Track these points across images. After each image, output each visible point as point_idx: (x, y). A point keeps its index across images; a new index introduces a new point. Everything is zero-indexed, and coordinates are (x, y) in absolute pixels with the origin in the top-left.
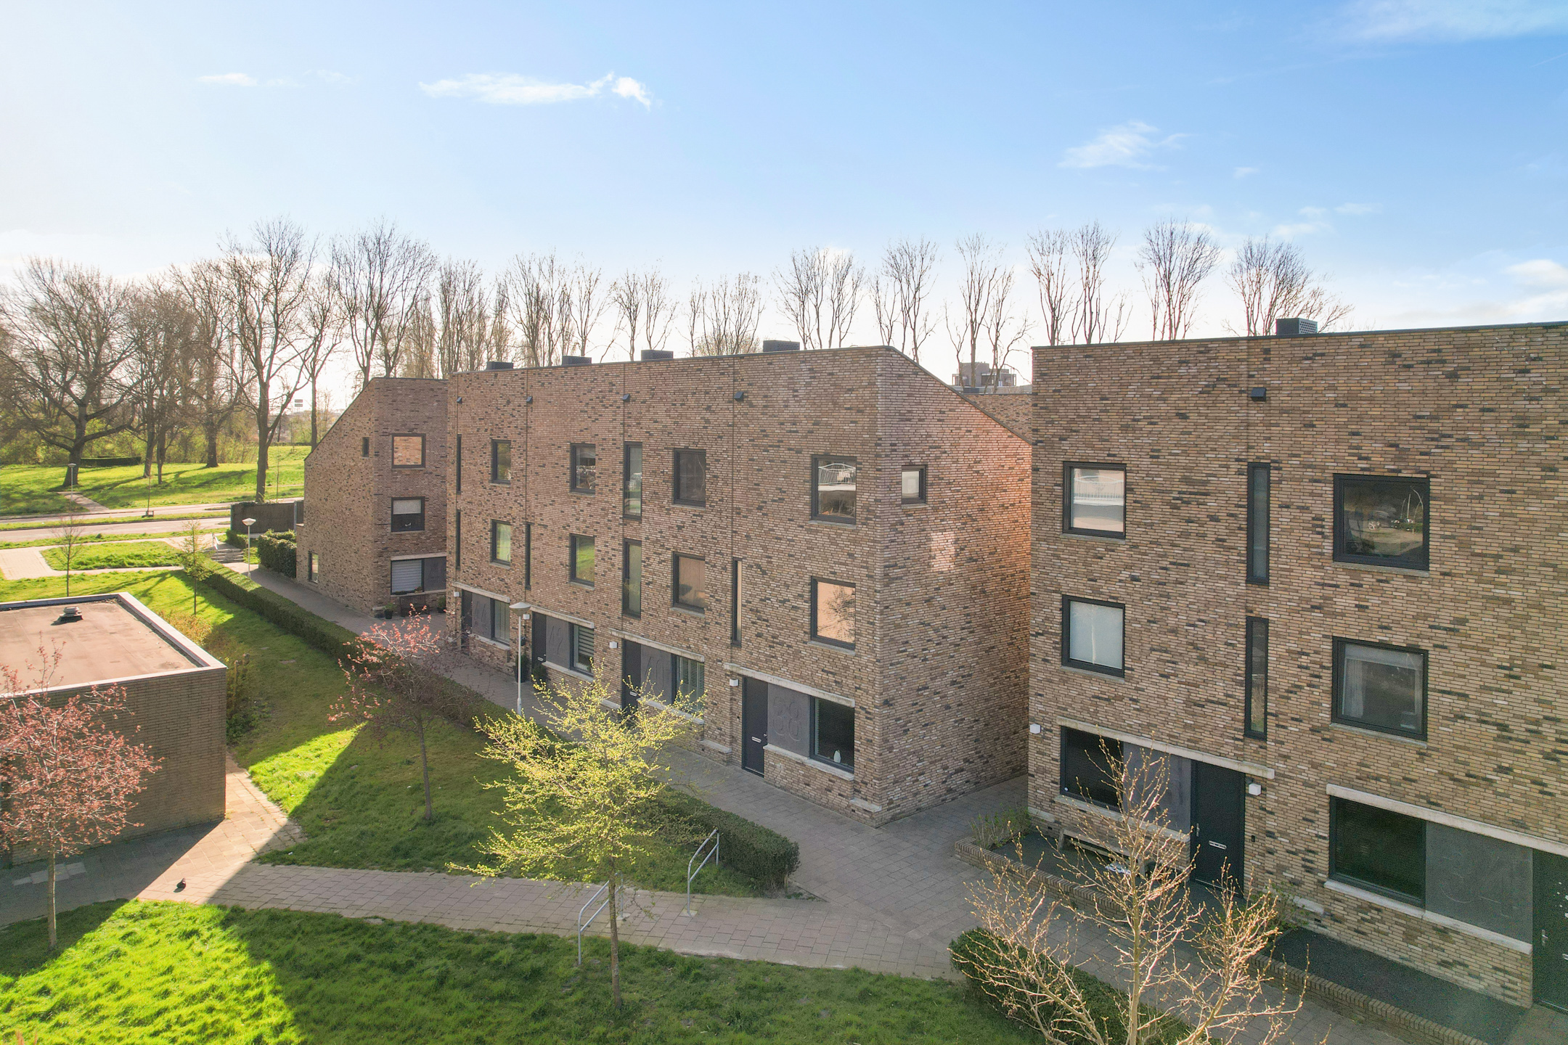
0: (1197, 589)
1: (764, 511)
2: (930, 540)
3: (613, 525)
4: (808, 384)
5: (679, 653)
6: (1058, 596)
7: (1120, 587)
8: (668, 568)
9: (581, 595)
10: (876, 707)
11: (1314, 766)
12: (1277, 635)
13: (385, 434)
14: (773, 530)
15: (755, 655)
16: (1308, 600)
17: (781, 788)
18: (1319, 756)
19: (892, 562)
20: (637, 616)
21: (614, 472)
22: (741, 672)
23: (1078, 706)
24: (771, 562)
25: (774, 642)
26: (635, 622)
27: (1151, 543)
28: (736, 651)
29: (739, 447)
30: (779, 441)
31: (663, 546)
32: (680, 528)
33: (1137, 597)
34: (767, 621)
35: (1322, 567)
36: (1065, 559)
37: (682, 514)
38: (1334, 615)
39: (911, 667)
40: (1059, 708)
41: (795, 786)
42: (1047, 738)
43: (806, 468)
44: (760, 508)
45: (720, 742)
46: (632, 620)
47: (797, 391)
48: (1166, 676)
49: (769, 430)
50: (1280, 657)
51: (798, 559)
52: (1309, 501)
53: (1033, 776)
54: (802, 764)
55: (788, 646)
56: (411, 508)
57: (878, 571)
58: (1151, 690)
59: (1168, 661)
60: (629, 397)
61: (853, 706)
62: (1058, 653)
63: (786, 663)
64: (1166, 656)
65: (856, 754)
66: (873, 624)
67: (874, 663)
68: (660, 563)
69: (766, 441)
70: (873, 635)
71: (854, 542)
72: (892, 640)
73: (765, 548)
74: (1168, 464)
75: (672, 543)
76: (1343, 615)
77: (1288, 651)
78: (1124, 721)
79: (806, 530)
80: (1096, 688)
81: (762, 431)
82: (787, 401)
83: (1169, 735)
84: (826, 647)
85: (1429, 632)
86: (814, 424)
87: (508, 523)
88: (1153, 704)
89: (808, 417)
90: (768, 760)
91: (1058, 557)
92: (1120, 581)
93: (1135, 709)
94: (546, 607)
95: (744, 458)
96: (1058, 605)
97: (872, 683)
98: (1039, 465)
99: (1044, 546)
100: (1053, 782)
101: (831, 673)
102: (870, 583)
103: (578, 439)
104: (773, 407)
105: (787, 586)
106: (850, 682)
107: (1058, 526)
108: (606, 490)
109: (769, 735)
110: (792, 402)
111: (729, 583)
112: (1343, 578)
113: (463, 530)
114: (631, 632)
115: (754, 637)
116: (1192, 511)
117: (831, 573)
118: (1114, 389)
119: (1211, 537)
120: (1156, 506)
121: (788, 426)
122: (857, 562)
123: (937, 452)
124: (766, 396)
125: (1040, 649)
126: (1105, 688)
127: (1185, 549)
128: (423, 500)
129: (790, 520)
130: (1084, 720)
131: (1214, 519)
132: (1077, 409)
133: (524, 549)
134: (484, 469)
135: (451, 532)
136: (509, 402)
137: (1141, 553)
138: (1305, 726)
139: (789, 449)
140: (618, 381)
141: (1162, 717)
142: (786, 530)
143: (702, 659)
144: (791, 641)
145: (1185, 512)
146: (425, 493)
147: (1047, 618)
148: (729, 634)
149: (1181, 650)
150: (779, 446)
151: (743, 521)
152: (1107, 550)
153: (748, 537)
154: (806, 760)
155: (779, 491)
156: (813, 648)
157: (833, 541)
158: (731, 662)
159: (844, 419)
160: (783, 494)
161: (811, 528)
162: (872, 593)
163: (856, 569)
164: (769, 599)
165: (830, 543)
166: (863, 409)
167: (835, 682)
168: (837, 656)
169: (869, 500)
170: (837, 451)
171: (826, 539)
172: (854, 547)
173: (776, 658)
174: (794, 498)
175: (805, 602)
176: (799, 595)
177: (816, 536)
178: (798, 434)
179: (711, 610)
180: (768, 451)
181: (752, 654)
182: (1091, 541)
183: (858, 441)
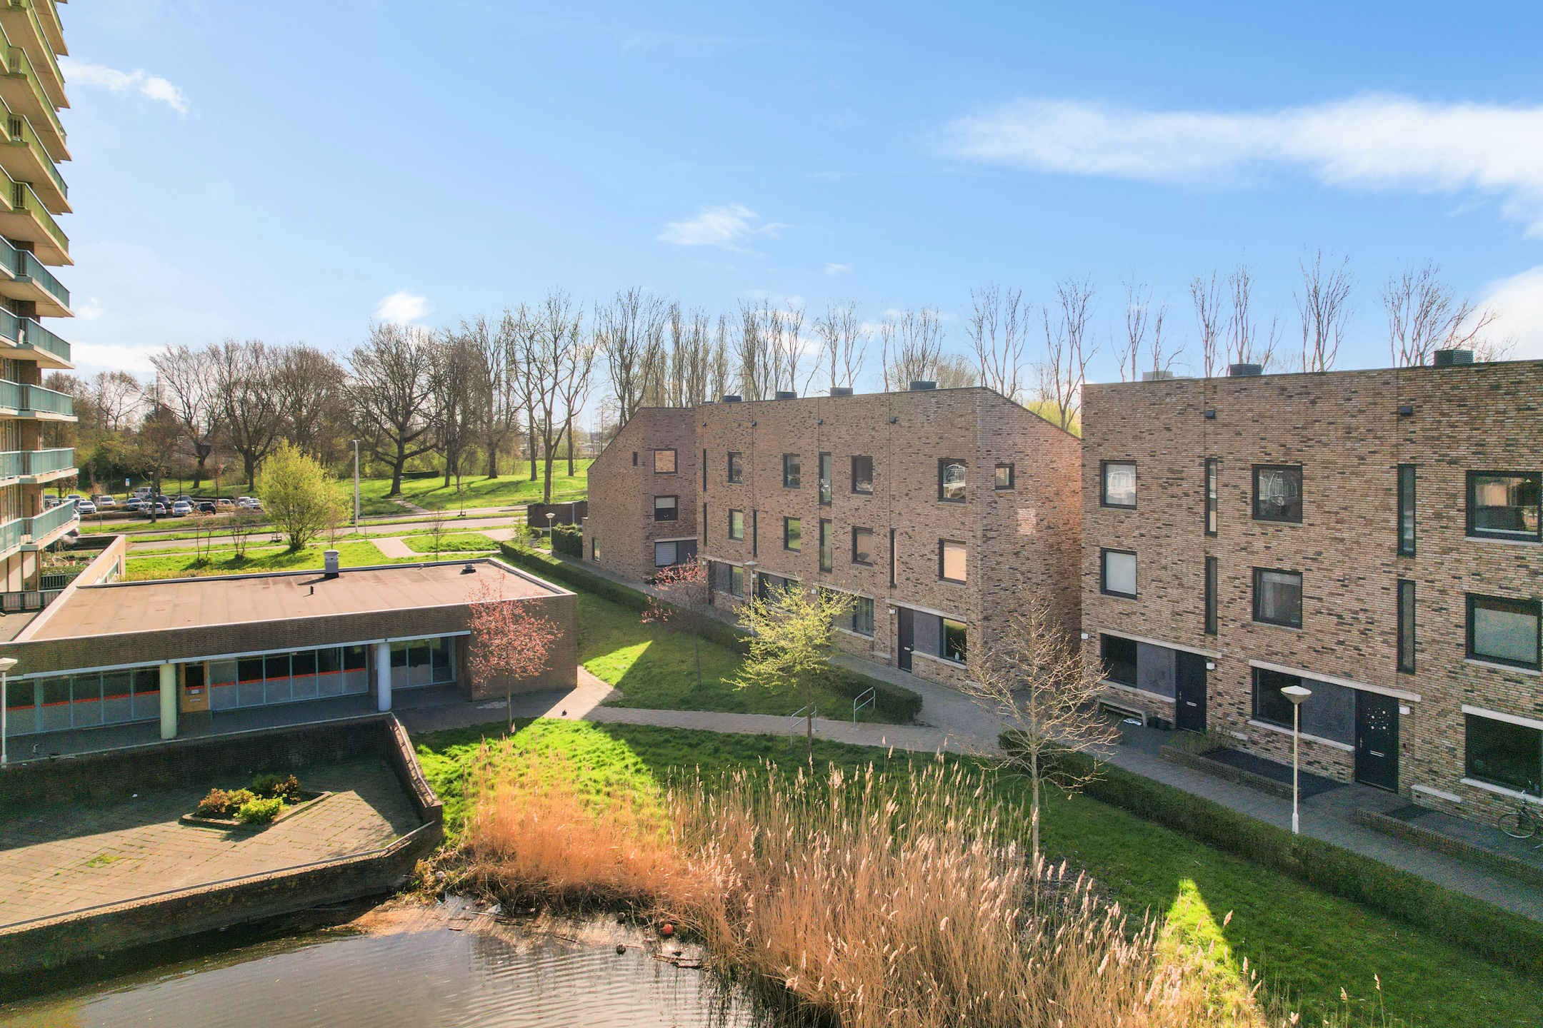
0: (1178, 541)
1: (910, 496)
2: (1017, 513)
3: (812, 510)
4: (936, 412)
5: (857, 594)
6: (1099, 550)
7: (1134, 541)
8: (849, 537)
9: (792, 559)
10: (979, 621)
11: (1243, 649)
12: (1222, 567)
13: (649, 449)
14: (916, 509)
15: (906, 592)
16: (1238, 544)
17: (921, 677)
18: (1246, 642)
19: (989, 527)
20: (829, 571)
21: (812, 473)
22: (896, 604)
23: (1109, 620)
24: (914, 530)
25: (917, 582)
26: (828, 575)
27: (1151, 511)
28: (893, 590)
29: (893, 454)
30: (918, 450)
31: (846, 523)
32: (856, 509)
33: (1143, 547)
34: (912, 569)
35: (1246, 523)
36: (1102, 524)
37: (857, 500)
38: (1252, 553)
39: (1004, 597)
40: (1099, 621)
41: (931, 676)
42: (1093, 643)
43: (936, 471)
44: (907, 495)
45: (884, 652)
46: (825, 574)
47: (928, 417)
48: (1160, 597)
49: (912, 443)
50: (1224, 581)
51: (931, 528)
52: (1239, 482)
54: (935, 661)
55: (926, 585)
56: (667, 503)
57: (979, 534)
58: (1152, 606)
59: (1162, 588)
60: (822, 421)
62: (1098, 586)
63: (925, 596)
64: (1160, 584)
65: (968, 653)
66: (977, 567)
67: (978, 593)
68: (844, 534)
69: (911, 450)
70: (977, 574)
71: (965, 515)
72: (989, 578)
73: (911, 521)
74: (1160, 461)
75: (851, 521)
76: (1257, 553)
77: (1229, 577)
78: (1137, 628)
79: (936, 508)
80: (1122, 608)
81: (908, 443)
82: (924, 423)
83: (1162, 635)
84: (948, 584)
85: (1302, 561)
86: (939, 439)
87: (740, 511)
88: (1153, 616)
89: (936, 434)
90: (914, 660)
91: (1098, 523)
92: (1133, 537)
93: (1144, 620)
94: (768, 569)
95: (897, 462)
96: (1098, 554)
97: (976, 605)
98: (1086, 463)
99: (1089, 516)
100: (1097, 671)
101: (952, 600)
102: (974, 541)
103: (789, 451)
104: (914, 427)
105: (925, 546)
106: (963, 605)
107: (1098, 502)
108: (807, 485)
109: (915, 646)
110: (926, 424)
111: (889, 545)
112: (1257, 530)
113: (708, 517)
114: (824, 582)
115: (904, 580)
116: (1174, 490)
117: (952, 536)
118: (1128, 412)
119: (1185, 507)
120: (1154, 487)
121: (924, 440)
122: (967, 528)
123: (1022, 455)
124: (911, 421)
125: (1087, 584)
126: (1126, 607)
127: (1170, 515)
128: (676, 497)
129: (926, 502)
130: (1113, 629)
131: (1186, 495)
132: (1108, 425)
133: (752, 528)
134: (722, 473)
135: (700, 518)
136: (740, 425)
137: (1145, 518)
138: (1238, 624)
139: (925, 455)
140: (815, 410)
141: (1158, 624)
142: (924, 509)
143: (872, 597)
144: (927, 581)
145: (1169, 491)
146: (678, 492)
147: (1092, 564)
148: (889, 579)
149: (1169, 580)
150: (919, 454)
151: (897, 503)
152: (1126, 517)
153: (900, 514)
154: (937, 659)
155: (919, 483)
156: (941, 585)
157: (953, 515)
158: (891, 598)
159: (958, 435)
160: (921, 485)
161: (939, 506)
162: (975, 547)
163: (966, 532)
164: (913, 555)
165: (951, 516)
166: (969, 428)
167: (955, 606)
168: (955, 589)
169: (973, 487)
170: (954, 456)
171: (948, 513)
172: (965, 518)
173: (918, 593)
174: (928, 487)
175: (936, 555)
176: (932, 551)
177: (942, 512)
178: (930, 445)
179: (877, 564)
180: (911, 457)
181: (904, 592)
182: (1119, 511)
183: (966, 449)
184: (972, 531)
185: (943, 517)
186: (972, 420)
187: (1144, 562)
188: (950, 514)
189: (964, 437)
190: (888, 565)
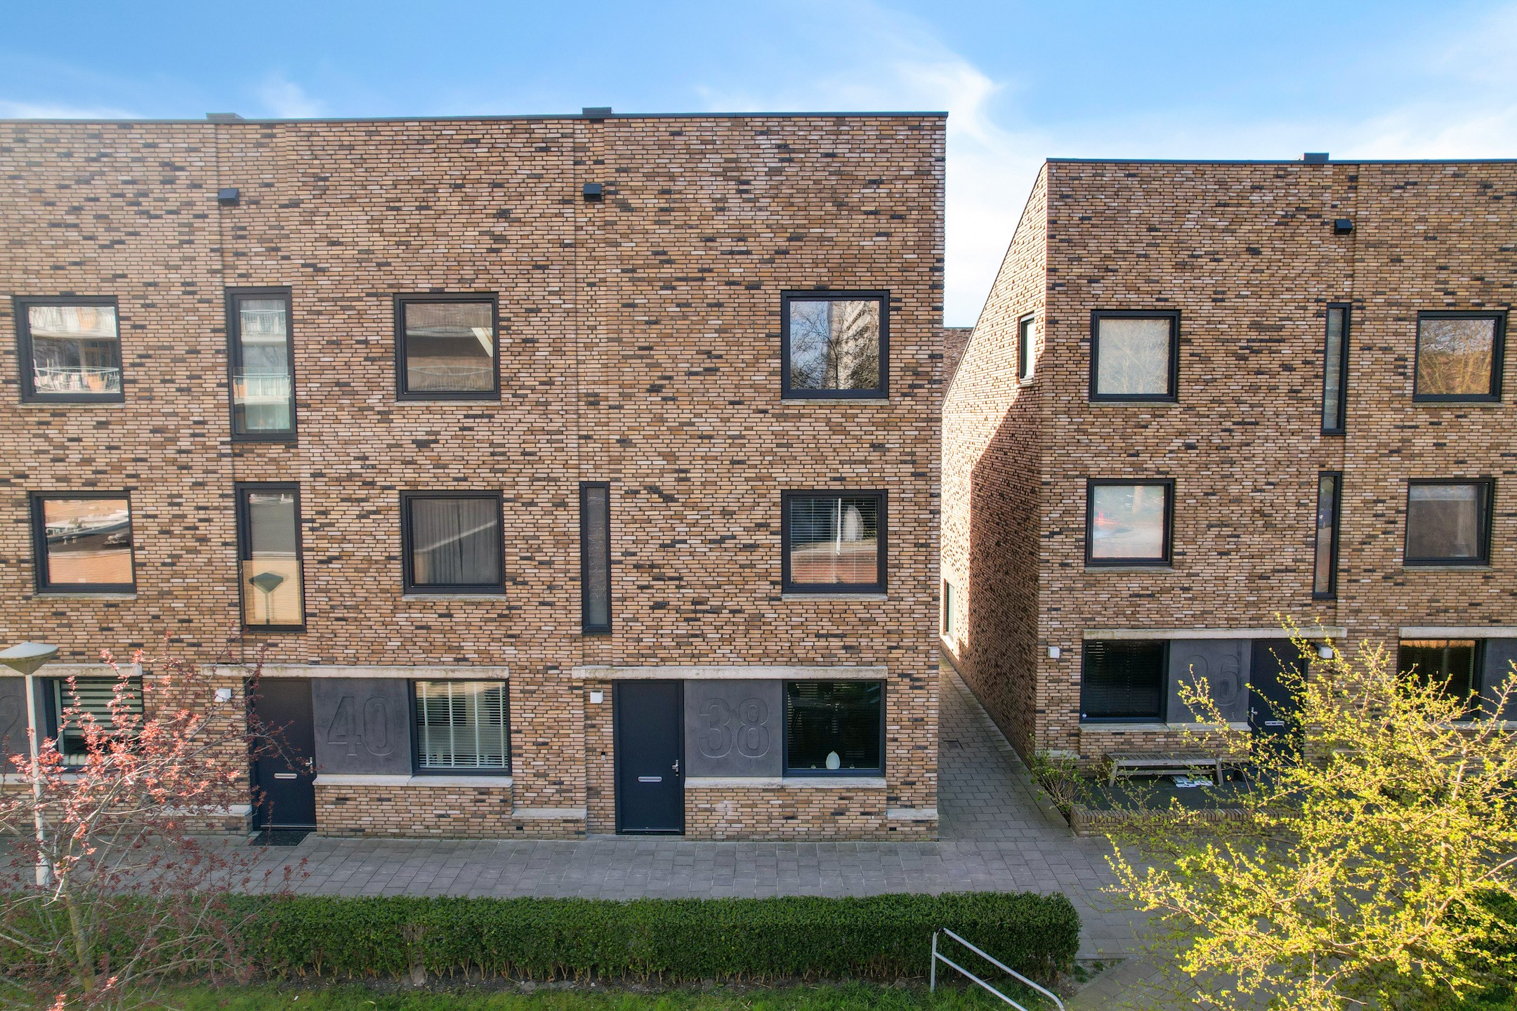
0: (1265, 449)
1: (667, 392)
3: (196, 459)
4: (772, 172)
6: (1083, 482)
7: (1171, 459)
8: (390, 523)
9: (86, 617)
10: (931, 668)
11: (1385, 613)
12: (1353, 486)
14: (693, 424)
15: (648, 640)
16: (1386, 445)
17: (727, 838)
18: (1391, 602)
20: (292, 626)
21: (193, 352)
22: (610, 676)
23: (1110, 612)
24: (688, 479)
25: (697, 610)
26: (286, 642)
27: (1211, 402)
28: (596, 642)
29: (593, 284)
30: (702, 270)
31: (370, 483)
33: (1192, 468)
34: (680, 579)
35: (1402, 410)
36: (1095, 434)
38: (1412, 456)
40: (1083, 619)
41: (762, 827)
42: (1066, 661)
43: (771, 314)
44: (654, 389)
45: (558, 804)
46: (277, 638)
47: (747, 183)
48: (1227, 553)
49: (673, 252)
50: (1355, 510)
51: (755, 466)
52: (1392, 341)
53: (1043, 712)
54: (778, 790)
55: (733, 612)
58: (1208, 572)
59: (1229, 536)
60: (238, 194)
61: (885, 676)
63: (731, 640)
64: (1226, 531)
65: (890, 747)
66: (926, 545)
67: (927, 604)
68: (360, 517)
69: (667, 271)
70: (926, 562)
71: (885, 425)
73: (670, 457)
74: (1235, 308)
76: (1421, 455)
77: (1365, 502)
78: (1172, 615)
79: (774, 416)
80: (1135, 586)
81: (656, 253)
82: (724, 199)
83: (1226, 619)
85: (1501, 461)
86: (790, 239)
88: (1208, 588)
89: (776, 229)
90: (692, 802)
91: (1085, 433)
92: (1171, 452)
93: (1186, 599)
95: (607, 303)
96: (1083, 492)
97: (925, 634)
98: (1058, 316)
99: (1064, 420)
100: (1072, 711)
101: (835, 635)
103: (47, 287)
104: (686, 210)
105: (726, 513)
106: (876, 642)
107: (1083, 393)
108: (165, 390)
109: (686, 762)
110: (734, 202)
111: (575, 528)
112: (1423, 418)
114: (275, 661)
115: (646, 610)
116: (1264, 360)
117: (835, 479)
118: (1165, 218)
119: (1284, 389)
120: (1218, 359)
121: (727, 244)
122: (890, 456)
124: (667, 192)
125: (1055, 552)
126: (1148, 582)
127: (1252, 406)
129: (732, 403)
130: (1118, 627)
131: (1288, 368)
132: (1115, 242)
137: (1199, 415)
138: (1378, 575)
139: (729, 283)
140: (196, 160)
141: (1219, 601)
142: (725, 420)
143: (504, 674)
144: (742, 601)
145: (1253, 362)
147: (1066, 512)
148: (576, 616)
149: (1246, 520)
151: (611, 414)
152: (1154, 416)
153: (624, 442)
154: (778, 781)
155: (706, 356)
156: (793, 603)
157: (839, 428)
158: (584, 664)
159: (861, 230)
160: (714, 360)
161: (786, 411)
162: (924, 500)
163: (889, 466)
164: (685, 542)
165: (831, 433)
166: (903, 213)
167: (845, 647)
168: (847, 607)
169: (916, 357)
170: (845, 283)
171: (821, 426)
172: (886, 433)
173: (703, 636)
174: (744, 365)
175: (772, 533)
176: (759, 526)
177: (798, 424)
178: (750, 257)
179: (525, 583)
180: (674, 288)
181: (640, 640)
182: (1132, 407)
183: (894, 265)
184: (913, 462)
185: (801, 437)
186: (916, 195)
187: (1192, 495)
188: (828, 428)
189: (887, 235)
190: (572, 579)
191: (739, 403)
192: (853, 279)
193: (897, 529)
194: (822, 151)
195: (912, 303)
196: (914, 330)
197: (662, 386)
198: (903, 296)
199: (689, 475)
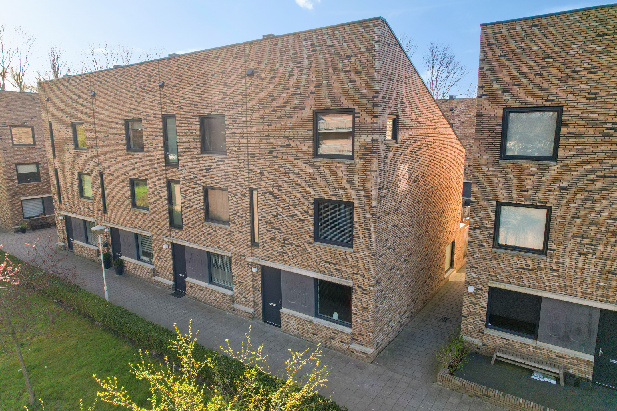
1: (274, 154)
2: (398, 169)
3: (158, 171)
4: (309, 57)
5: (212, 251)
6: (494, 203)
7: (549, 195)
8: (201, 197)
9: (140, 217)
10: (371, 286)
13: (4, 126)
14: (282, 167)
15: (270, 252)
17: (294, 335)
19: (382, 185)
20: (180, 228)
21: (156, 136)
22: (260, 263)
23: (505, 274)
24: (281, 190)
25: (285, 243)
26: (179, 232)
27: (580, 162)
28: (255, 249)
29: (251, 110)
30: (285, 103)
31: (196, 183)
32: (207, 169)
33: (564, 201)
34: (279, 229)
36: (502, 177)
37: (208, 160)
39: (389, 256)
40: (490, 275)
41: (305, 335)
42: (479, 294)
43: (309, 121)
44: (270, 152)
45: (245, 305)
46: (177, 231)
47: (300, 63)
48: (585, 254)
49: (275, 95)
51: (303, 187)
53: (465, 317)
54: (311, 322)
55: (297, 246)
57: (374, 192)
58: (570, 263)
59: (587, 244)
60: (163, 83)
61: (351, 285)
62: (491, 241)
63: (296, 257)
64: (585, 241)
65: (354, 316)
66: (369, 230)
67: (369, 257)
68: (194, 194)
69: (274, 104)
70: (370, 237)
71: (353, 172)
73: (276, 180)
75: (202, 181)
78: (544, 283)
79: (310, 165)
80: (522, 263)
81: (270, 96)
82: (292, 71)
83: (582, 293)
84: (328, 246)
86: (315, 87)
87: (88, 174)
88: (571, 272)
89: (310, 82)
90: (284, 318)
91: (496, 176)
92: (549, 191)
93: (554, 276)
94: (118, 224)
95: (256, 117)
96: (493, 208)
97: (368, 270)
98: (483, 112)
99: (484, 169)
100: (481, 321)
101: (333, 263)
102: (367, 201)
103: (129, 116)
104: (279, 77)
105: (294, 205)
106: (349, 270)
107: (497, 154)
108: (151, 148)
109: (283, 301)
110: (295, 72)
111: (248, 205)
113: (60, 180)
114: (177, 238)
115: (269, 240)
117: (333, 195)
118: (556, 49)
121: (293, 90)
122: (354, 187)
123: (404, 107)
124: (273, 70)
125: (476, 238)
126: (529, 262)
128: (37, 164)
129: (295, 159)
130: (510, 283)
132: (520, 67)
133: (100, 189)
134: (68, 141)
135: (53, 181)
136: (79, 97)
137: (570, 170)
139: (294, 108)
140: (155, 73)
141: (578, 281)
142: (293, 166)
143: (229, 255)
144: (299, 242)
146: (38, 160)
147: (483, 218)
148: (249, 238)
149: (601, 236)
150: (285, 106)
151: (257, 162)
152: (539, 169)
153: (261, 173)
154: (312, 318)
155: (286, 139)
156: (317, 247)
157: (334, 172)
158: (252, 256)
159: (343, 80)
160: (289, 141)
161: (314, 164)
162: (368, 208)
163: (354, 191)
164: (280, 215)
165: (331, 174)
166: (361, 70)
167: (336, 269)
168: (337, 252)
169: (366, 140)
170: (336, 106)
171: (327, 171)
172: (353, 176)
173: (286, 253)
174: (299, 143)
175: (310, 216)
176: (305, 212)
177: (319, 170)
178: (301, 96)
179: (235, 223)
180: (276, 111)
181: (267, 251)
182: (525, 163)
183: (356, 96)
184: (364, 190)
185: (320, 175)
186: (366, 61)
187: (562, 217)
188: (330, 172)
189: (354, 82)
190: (248, 224)
191: (298, 159)
192: (340, 103)
193: (357, 220)
194: (327, 44)
195: (364, 114)
196: (365, 127)
197: (272, 151)
198: (360, 111)
199: (282, 188)
